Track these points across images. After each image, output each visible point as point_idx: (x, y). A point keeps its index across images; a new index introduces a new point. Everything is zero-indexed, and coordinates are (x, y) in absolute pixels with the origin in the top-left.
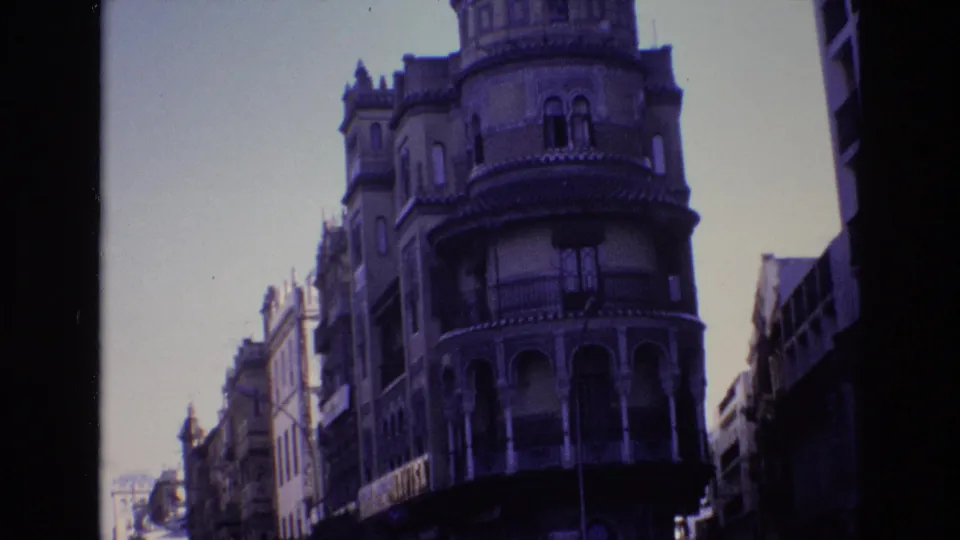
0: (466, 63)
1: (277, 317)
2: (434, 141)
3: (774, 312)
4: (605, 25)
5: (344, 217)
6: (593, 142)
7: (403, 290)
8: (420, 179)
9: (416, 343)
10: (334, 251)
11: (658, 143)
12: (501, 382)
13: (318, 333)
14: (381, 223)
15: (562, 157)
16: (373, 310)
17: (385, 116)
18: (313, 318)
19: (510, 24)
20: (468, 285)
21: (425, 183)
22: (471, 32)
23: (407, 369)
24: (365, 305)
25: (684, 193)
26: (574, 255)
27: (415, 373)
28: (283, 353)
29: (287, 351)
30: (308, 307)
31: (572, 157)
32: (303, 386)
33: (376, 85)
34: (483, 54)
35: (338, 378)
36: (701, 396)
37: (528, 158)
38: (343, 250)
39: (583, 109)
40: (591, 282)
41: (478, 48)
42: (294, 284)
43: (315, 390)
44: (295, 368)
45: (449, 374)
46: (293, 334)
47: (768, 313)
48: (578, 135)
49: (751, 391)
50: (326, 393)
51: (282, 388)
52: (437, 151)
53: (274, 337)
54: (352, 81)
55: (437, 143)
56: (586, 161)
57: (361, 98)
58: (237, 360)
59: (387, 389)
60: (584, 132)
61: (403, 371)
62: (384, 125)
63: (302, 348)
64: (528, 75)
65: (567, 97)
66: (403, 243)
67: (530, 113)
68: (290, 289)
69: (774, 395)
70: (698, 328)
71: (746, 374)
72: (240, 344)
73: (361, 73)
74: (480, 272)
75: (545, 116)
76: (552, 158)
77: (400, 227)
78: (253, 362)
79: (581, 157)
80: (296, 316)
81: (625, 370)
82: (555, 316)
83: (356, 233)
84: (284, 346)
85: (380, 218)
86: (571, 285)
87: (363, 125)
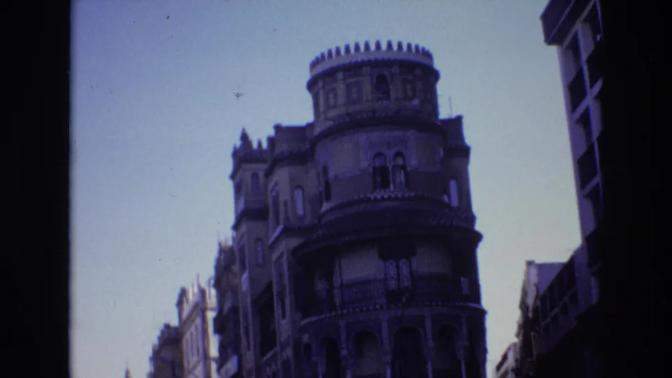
0: (317, 130)
1: (187, 309)
2: (296, 185)
3: (535, 301)
4: (416, 102)
5: (234, 239)
6: (408, 184)
7: (275, 289)
8: (286, 212)
9: (284, 327)
10: (227, 262)
11: (453, 185)
12: (344, 352)
13: (216, 320)
14: (259, 243)
15: (386, 196)
16: (254, 302)
17: (261, 168)
18: (212, 309)
19: (349, 101)
20: (320, 286)
21: (290, 215)
22: (322, 109)
23: (278, 343)
24: (249, 299)
25: (471, 219)
26: (395, 264)
27: (283, 348)
28: (192, 334)
29: (194, 334)
30: (208, 301)
31: (393, 196)
32: (206, 356)
33: (255, 145)
34: (329, 123)
35: (230, 351)
36: (484, 360)
37: (362, 196)
38: (234, 262)
39: (400, 161)
40: (407, 283)
41: (326, 119)
42: (199, 286)
43: (215, 360)
44: (200, 344)
45: (308, 347)
46: (198, 321)
47: (530, 301)
48: (398, 180)
49: (518, 356)
50: (222, 361)
51: (191, 359)
52: (298, 193)
53: (184, 323)
54: (238, 143)
55: (299, 187)
56: (403, 198)
57: (245, 155)
58: (160, 339)
59: (265, 359)
60: (401, 177)
61: (275, 345)
62: (261, 175)
63: (205, 331)
64: (362, 138)
65: (390, 153)
66: (275, 256)
67: (364, 164)
68: (196, 289)
69: (535, 358)
70: (482, 314)
71: (515, 344)
72: (162, 327)
73: (244, 137)
74: (329, 277)
75: (374, 168)
76: (379, 197)
77: (272, 247)
78: (171, 340)
79: (400, 195)
80: (200, 308)
81: (431, 343)
82: (381, 306)
83: (242, 250)
84: (193, 329)
85: (258, 239)
86: (393, 284)
87: (247, 176)
